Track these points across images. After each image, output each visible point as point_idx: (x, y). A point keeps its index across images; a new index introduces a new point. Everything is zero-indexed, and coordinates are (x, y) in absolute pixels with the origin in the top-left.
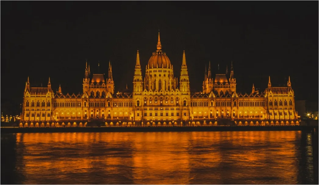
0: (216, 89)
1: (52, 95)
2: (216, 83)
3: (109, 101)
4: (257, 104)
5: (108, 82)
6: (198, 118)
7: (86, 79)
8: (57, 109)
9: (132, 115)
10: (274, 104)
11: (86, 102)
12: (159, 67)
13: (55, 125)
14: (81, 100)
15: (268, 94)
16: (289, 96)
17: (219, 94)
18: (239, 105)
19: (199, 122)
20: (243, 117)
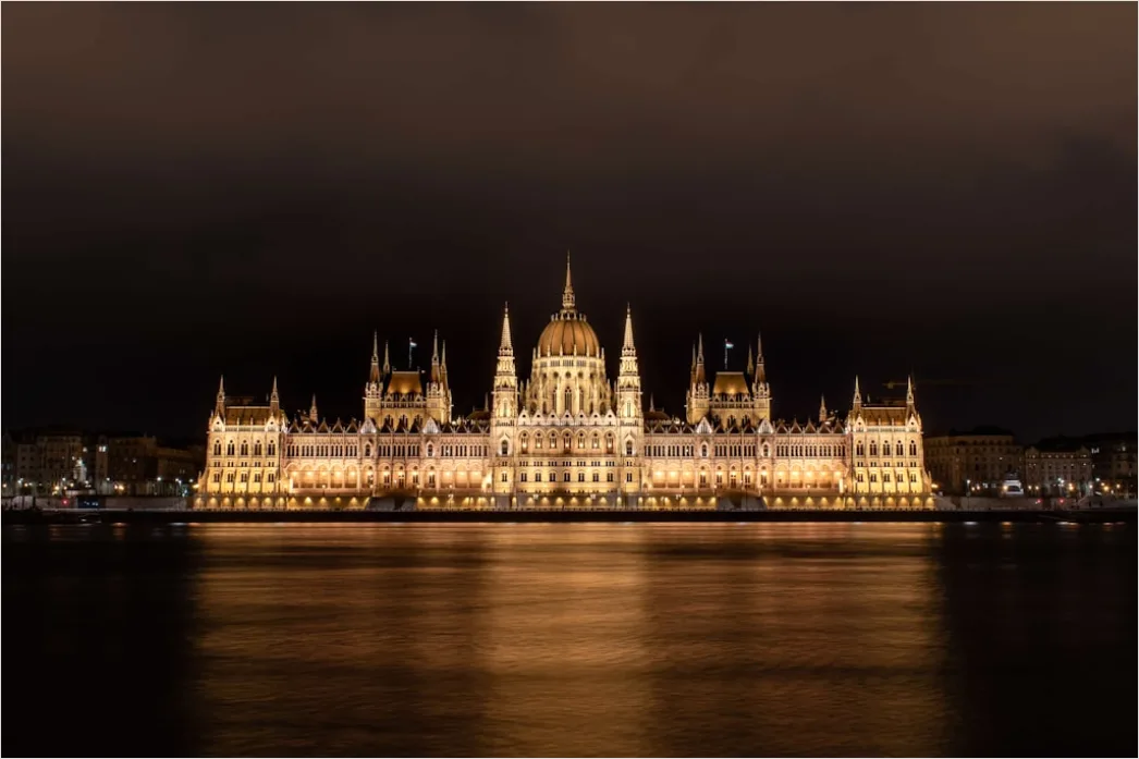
0: (717, 411)
1: (280, 425)
2: (717, 397)
3: (430, 443)
4: (825, 453)
5: (432, 392)
6: (667, 488)
7: (374, 385)
8: (295, 462)
9: (488, 479)
10: (868, 452)
11: (371, 444)
12: (564, 354)
13: (285, 505)
14: (357, 438)
15: (852, 426)
16: (910, 431)
17: (725, 425)
18: (776, 453)
19: (667, 500)
20: (787, 486)
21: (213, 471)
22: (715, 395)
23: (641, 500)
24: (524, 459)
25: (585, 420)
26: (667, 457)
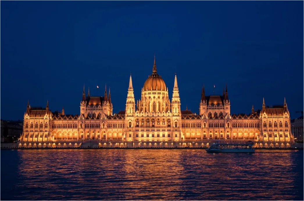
0: (210, 111)
1: (49, 117)
2: (210, 105)
3: (103, 123)
4: (251, 126)
5: (104, 104)
6: (191, 139)
7: (83, 102)
8: (55, 130)
9: (124, 136)
10: (268, 126)
11: (82, 124)
12: (153, 90)
13: (51, 145)
14: (77, 121)
15: (261, 116)
16: (285, 118)
17: (213, 116)
18: (232, 126)
19: (190, 144)
20: (237, 138)
21: (25, 133)
22: (209, 104)
23: (180, 144)
24: (137, 128)
26: (191, 128)
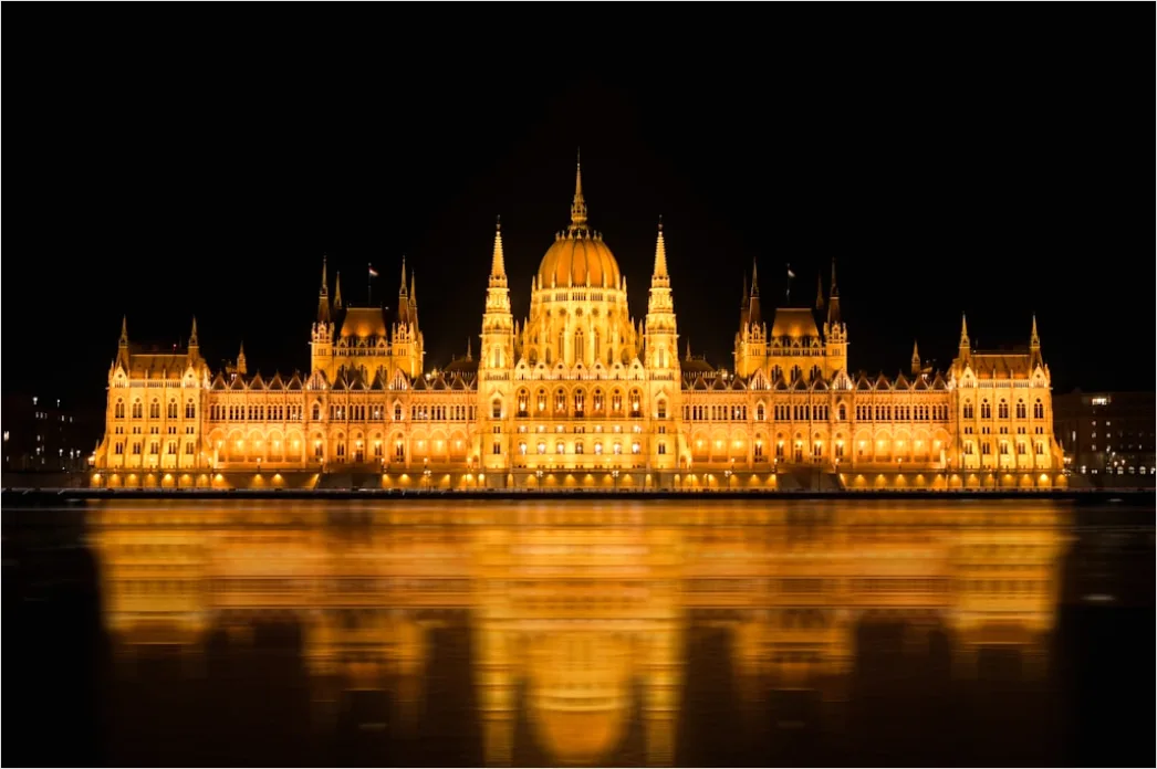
0: (777, 360)
1: (201, 379)
2: (777, 341)
3: (397, 402)
4: (921, 415)
6: (710, 463)
7: (322, 326)
8: (220, 427)
9: (475, 451)
10: (978, 414)
11: (319, 404)
12: (574, 285)
13: (209, 483)
14: (302, 396)
15: (957, 379)
16: (1035, 386)
17: (788, 379)
18: (855, 416)
19: (711, 478)
20: (871, 459)
21: (113, 438)
22: (774, 339)
23: (677, 477)
24: (522, 423)
25: (603, 372)
26: (711, 421)
